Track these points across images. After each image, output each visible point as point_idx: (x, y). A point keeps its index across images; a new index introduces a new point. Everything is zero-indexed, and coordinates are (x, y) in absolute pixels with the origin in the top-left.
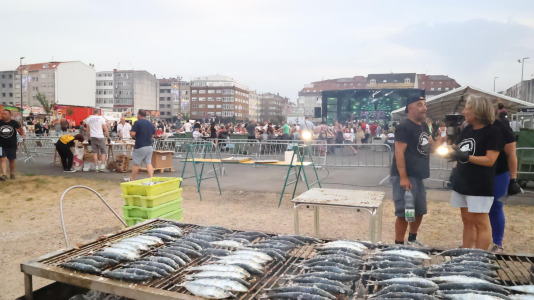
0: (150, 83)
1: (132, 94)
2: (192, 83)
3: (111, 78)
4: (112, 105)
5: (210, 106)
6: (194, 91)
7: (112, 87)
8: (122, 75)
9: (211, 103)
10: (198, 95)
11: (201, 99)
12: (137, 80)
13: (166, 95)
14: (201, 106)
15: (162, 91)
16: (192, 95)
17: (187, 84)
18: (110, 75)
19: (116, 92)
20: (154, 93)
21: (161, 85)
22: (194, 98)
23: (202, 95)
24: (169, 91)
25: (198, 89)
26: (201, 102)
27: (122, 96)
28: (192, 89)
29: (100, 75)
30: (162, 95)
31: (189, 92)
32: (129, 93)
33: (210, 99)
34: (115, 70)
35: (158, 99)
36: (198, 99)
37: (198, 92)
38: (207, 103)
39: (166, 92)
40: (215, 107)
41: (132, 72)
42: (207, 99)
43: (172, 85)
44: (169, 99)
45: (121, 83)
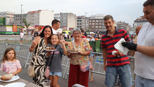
0: (73, 18)
1: (67, 22)
2: (90, 18)
3: (59, 16)
5: (97, 27)
6: (91, 21)
8: (63, 15)
9: (97, 25)
10: (92, 22)
11: (93, 24)
12: (68, 17)
13: (79, 22)
14: (93, 27)
16: (90, 22)
17: (88, 18)
19: (61, 21)
20: (75, 22)
21: (78, 19)
22: (90, 24)
23: (93, 22)
24: (81, 21)
25: (92, 20)
26: (93, 25)
27: (63, 23)
28: (90, 20)
29: (55, 15)
30: (78, 22)
31: (88, 22)
32: (66, 22)
33: (97, 24)
34: (61, 13)
35: (77, 24)
36: (92, 24)
37: (92, 21)
38: (95, 25)
39: (79, 21)
40: (99, 27)
41: (67, 13)
42: (95, 24)
43: (82, 19)
44: (81, 24)
45: (63, 18)
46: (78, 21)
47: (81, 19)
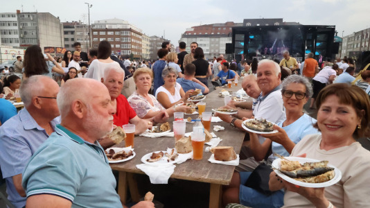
0: (54, 24)
1: (37, 34)
2: (93, 25)
3: (15, 19)
4: (18, 45)
6: (95, 33)
7: (16, 28)
8: (26, 16)
10: (99, 36)
11: (101, 39)
12: (40, 21)
13: (69, 36)
15: (66, 33)
16: (94, 36)
18: (13, 16)
19: (21, 33)
20: (59, 34)
21: (65, 27)
22: (96, 39)
23: (102, 36)
24: (72, 33)
25: (99, 31)
27: (27, 36)
28: (93, 30)
29: (3, 16)
30: (67, 36)
31: (91, 34)
32: (34, 33)
33: (109, 39)
34: (18, 11)
35: (63, 40)
36: (99, 39)
37: (99, 33)
39: (69, 33)
40: (115, 46)
41: (36, 13)
43: (76, 27)
44: (72, 39)
45: (26, 24)
47: (73, 28)
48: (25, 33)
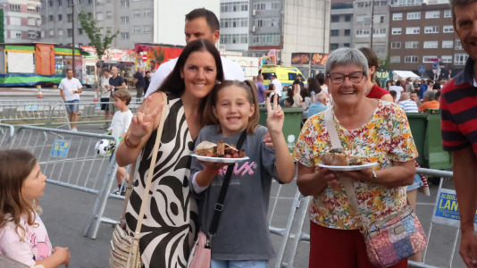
1: (281, 25)
4: (245, 47)
5: (428, 45)
6: (397, 17)
7: (246, 14)
9: (430, 38)
10: (404, 24)
11: (410, 31)
13: (342, 25)
14: (410, 45)
16: (393, 24)
17: (384, 2)
19: (252, 24)
20: (320, 23)
21: (334, 7)
22: (396, 30)
23: (413, 23)
24: (348, 18)
25: (405, 10)
26: (411, 38)
27: (262, 30)
28: (393, 11)
30: (336, 26)
31: (386, 19)
32: (276, 24)
33: (428, 30)
35: (328, 33)
36: (404, 31)
37: (405, 17)
38: (422, 37)
39: (342, 19)
40: (440, 45)
42: (422, 30)
43: (356, 6)
44: (347, 32)
45: (263, 6)
46: (335, 18)
47: (351, 7)
48: (260, 23)
